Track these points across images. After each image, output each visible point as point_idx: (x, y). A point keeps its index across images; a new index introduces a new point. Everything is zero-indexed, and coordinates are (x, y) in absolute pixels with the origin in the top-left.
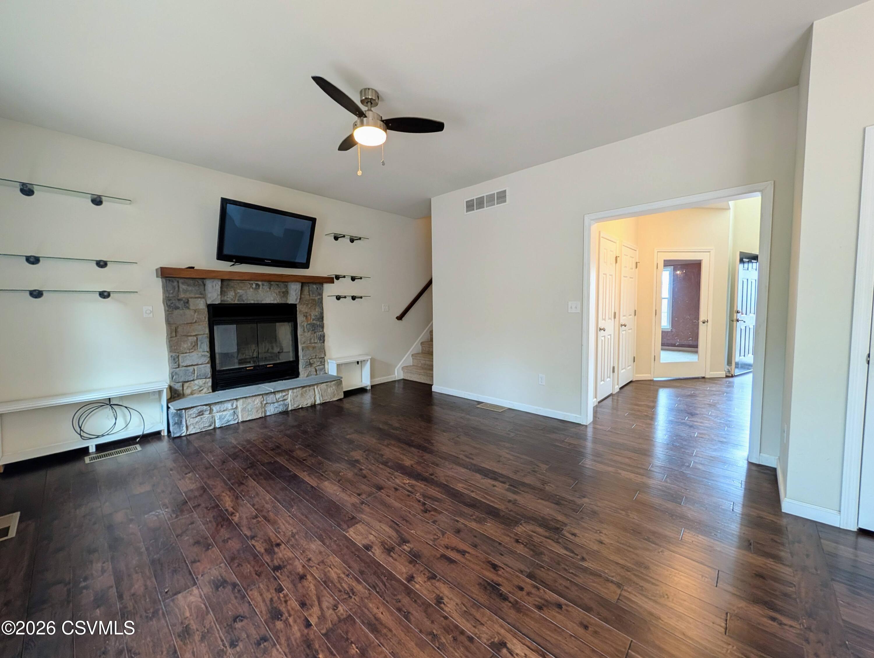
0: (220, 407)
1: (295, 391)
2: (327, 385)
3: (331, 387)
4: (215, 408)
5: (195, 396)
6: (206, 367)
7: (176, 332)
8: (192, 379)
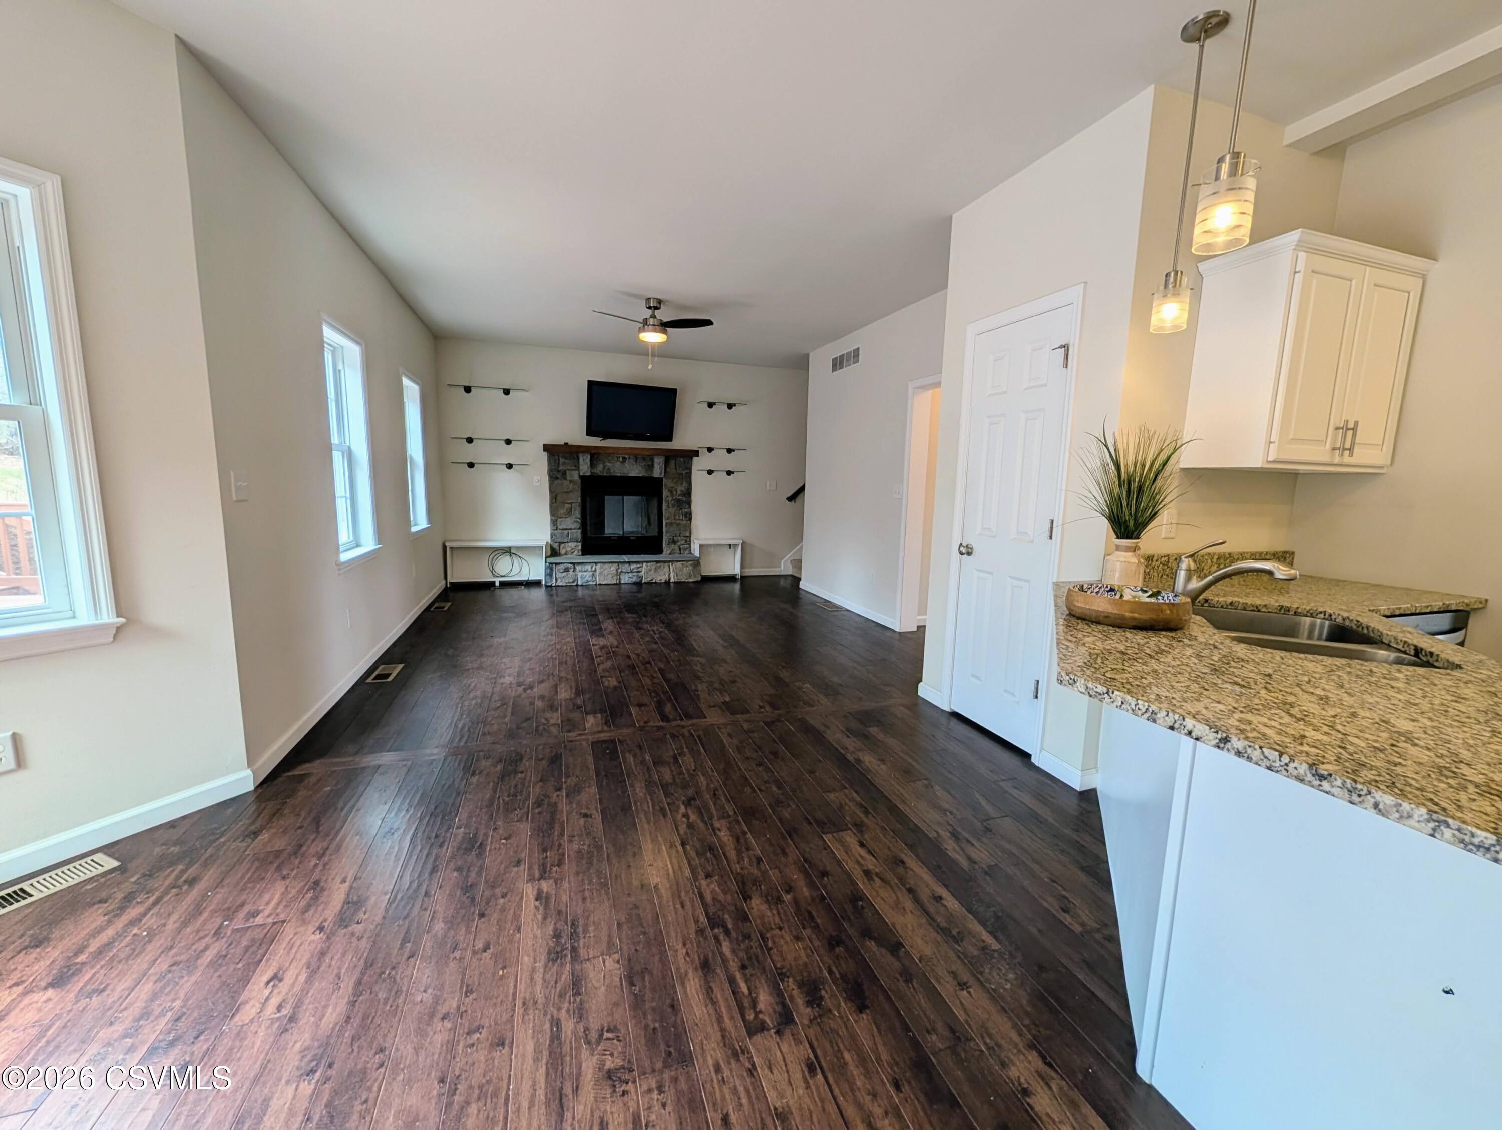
0: (584, 568)
1: (649, 565)
2: (683, 564)
3: (687, 566)
4: (578, 568)
5: (567, 555)
6: (578, 532)
7: (556, 499)
8: (567, 541)
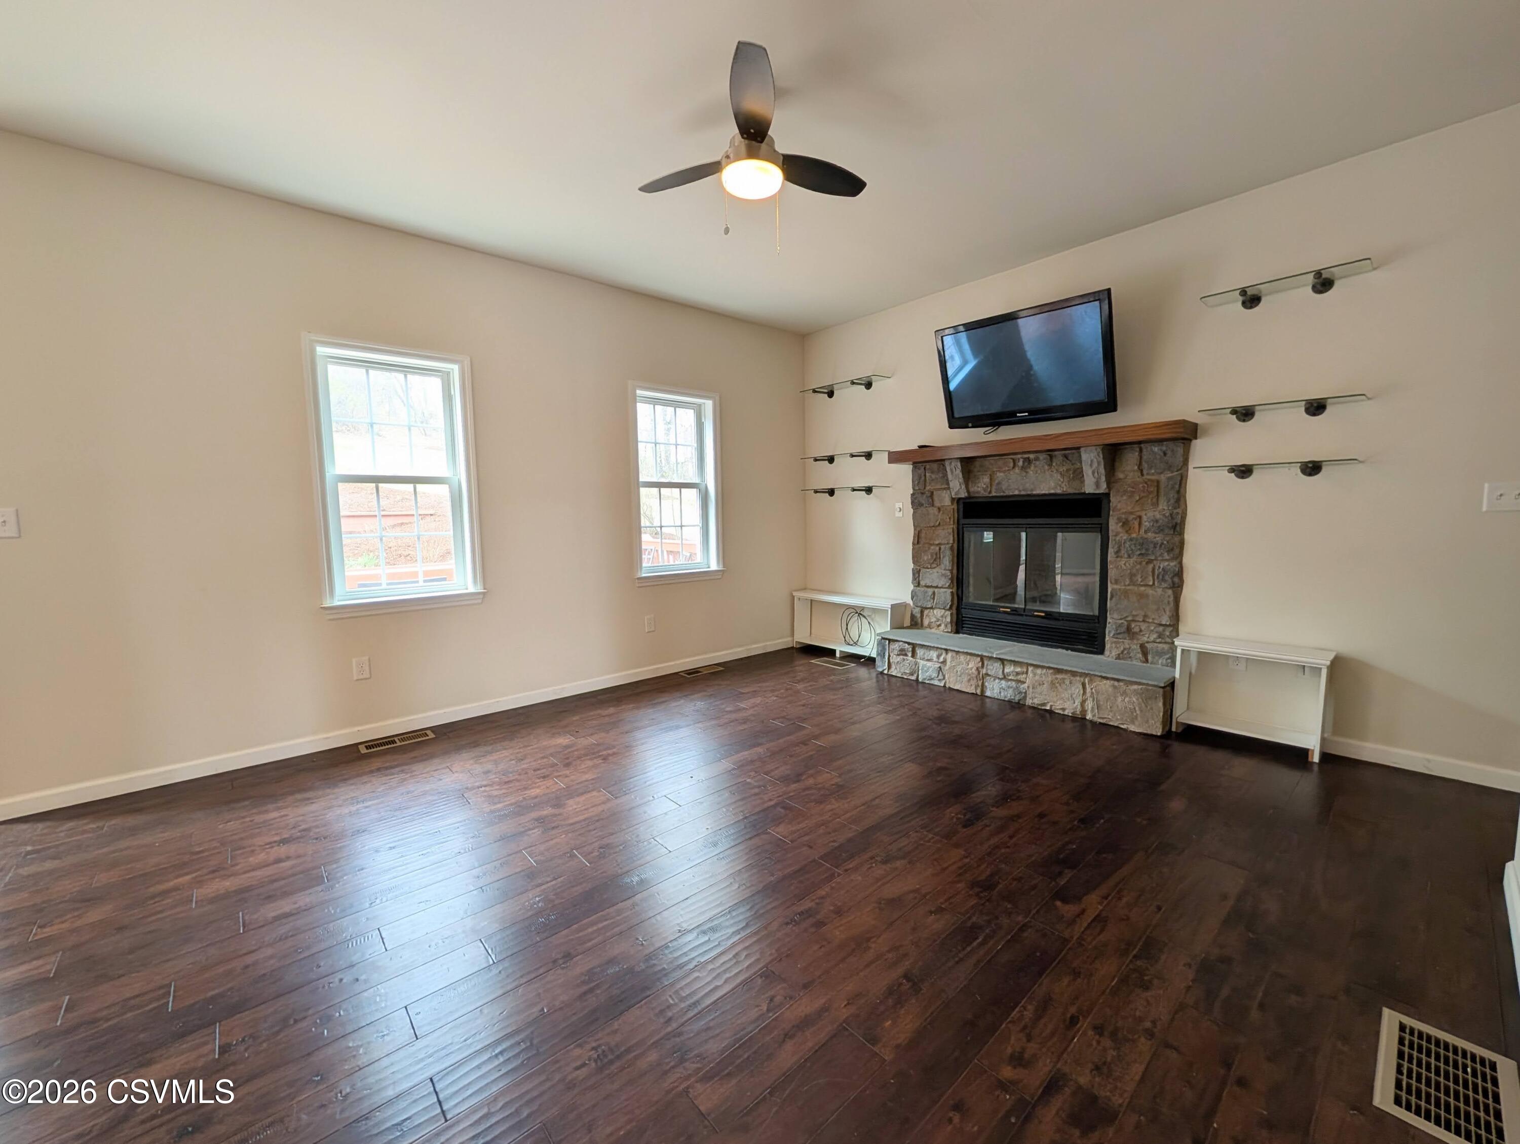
0: (924, 654)
1: (1039, 671)
2: (1115, 687)
3: (1124, 693)
4: (919, 652)
5: (933, 630)
6: (946, 592)
7: (919, 536)
8: (930, 606)
